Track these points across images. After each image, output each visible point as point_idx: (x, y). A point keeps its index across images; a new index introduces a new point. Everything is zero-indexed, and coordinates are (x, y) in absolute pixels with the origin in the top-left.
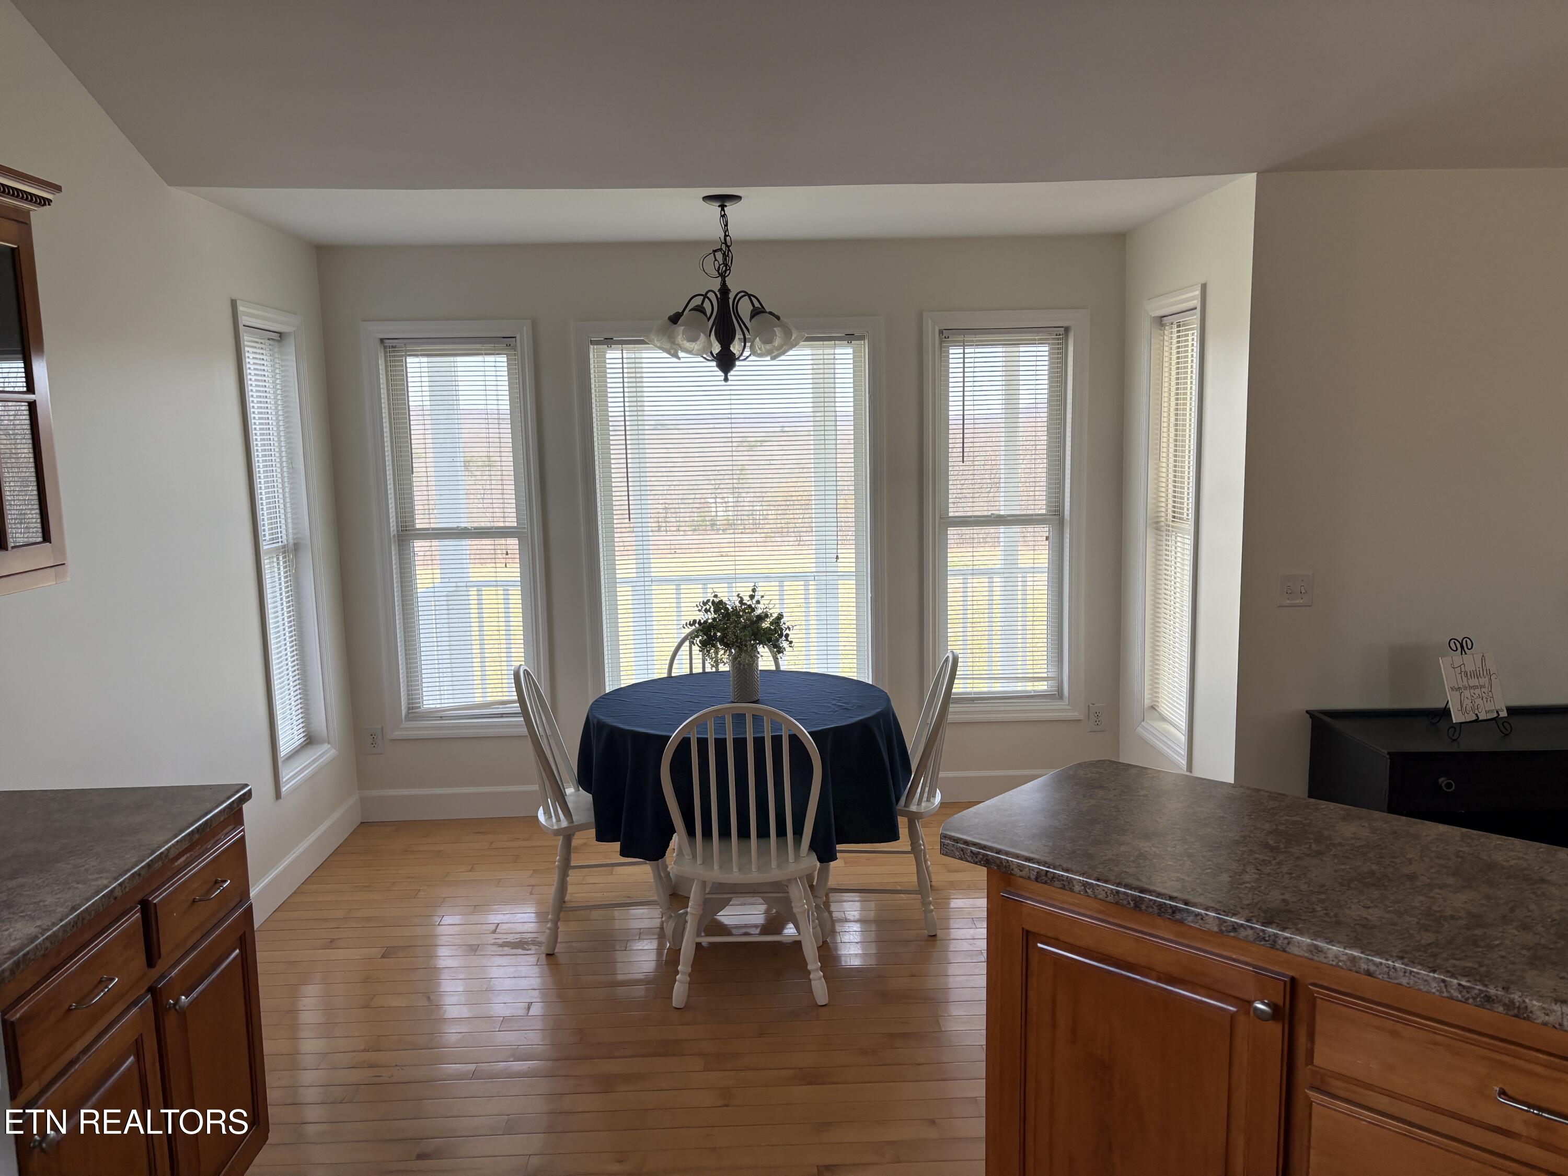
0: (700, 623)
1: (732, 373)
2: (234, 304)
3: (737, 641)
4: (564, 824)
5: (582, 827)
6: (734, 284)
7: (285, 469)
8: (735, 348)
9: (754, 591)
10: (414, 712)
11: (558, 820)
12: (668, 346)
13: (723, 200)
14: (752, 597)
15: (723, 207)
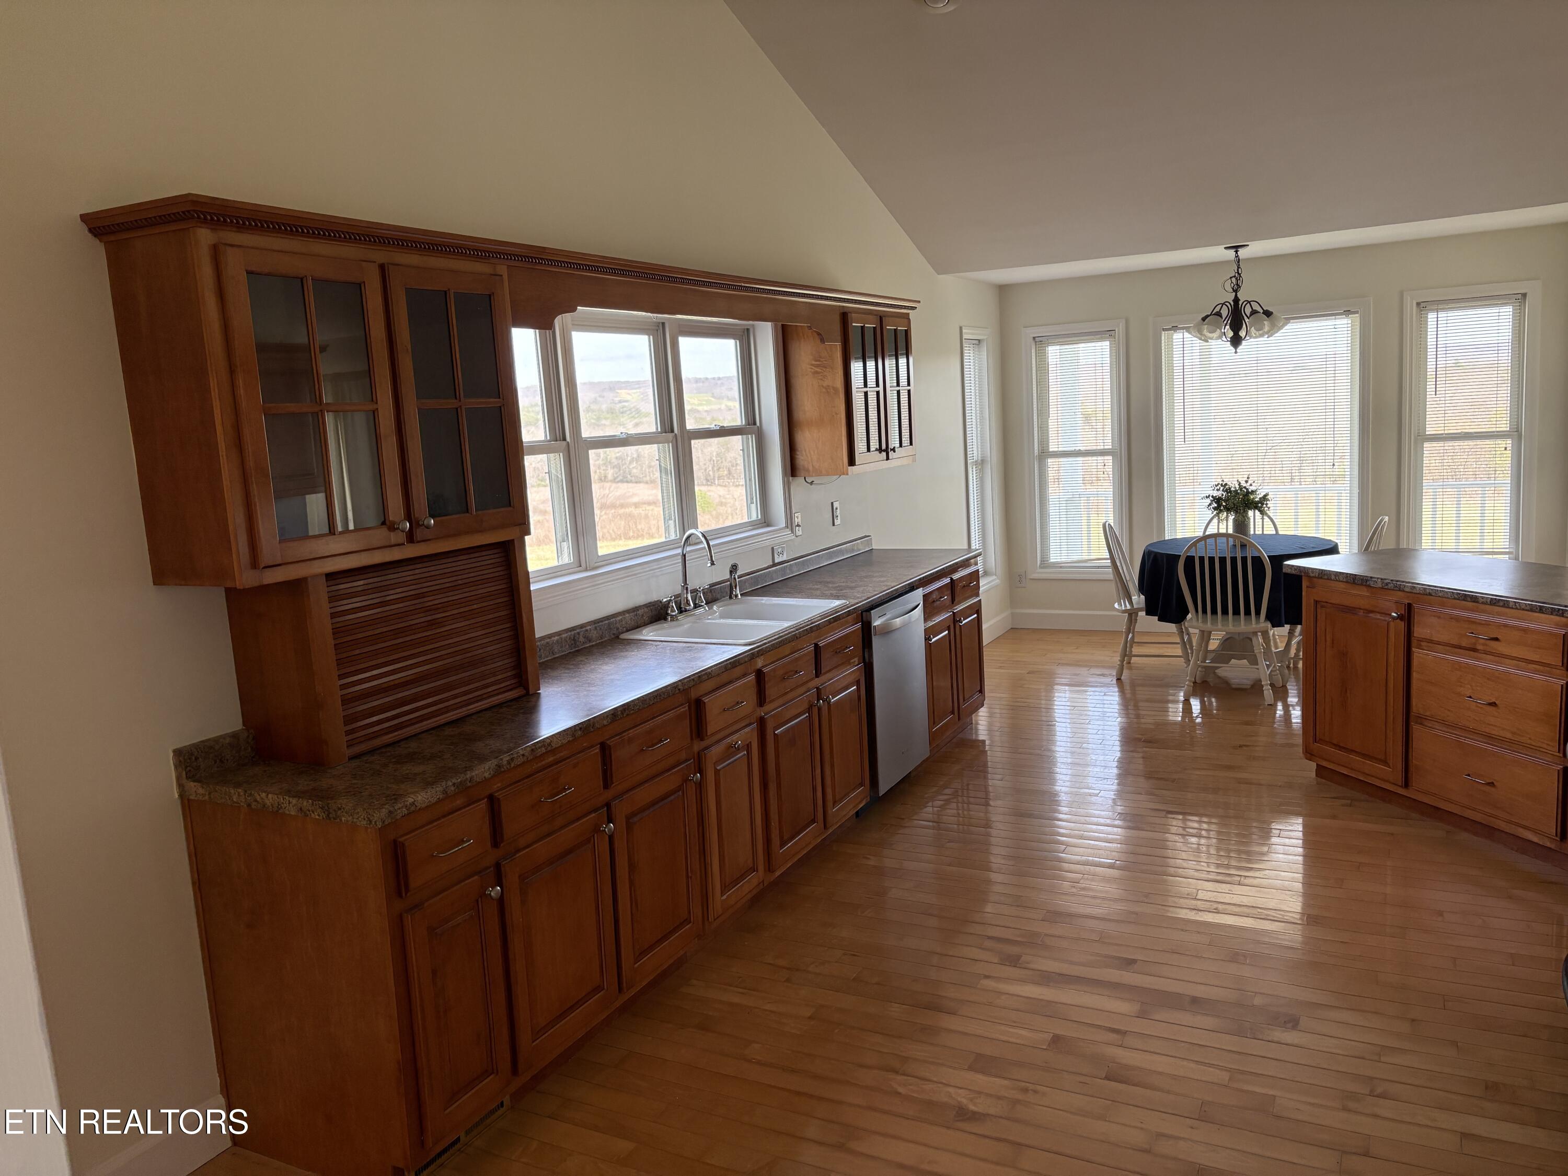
0: (1212, 497)
1: (1240, 347)
2: (961, 328)
3: (1234, 507)
4: (1129, 607)
5: (1140, 610)
6: (1242, 296)
7: (978, 417)
8: (1242, 333)
9: (1248, 478)
10: (1045, 564)
11: (1125, 606)
12: (1199, 335)
13: (1236, 248)
14: (1247, 482)
15: (1236, 252)
